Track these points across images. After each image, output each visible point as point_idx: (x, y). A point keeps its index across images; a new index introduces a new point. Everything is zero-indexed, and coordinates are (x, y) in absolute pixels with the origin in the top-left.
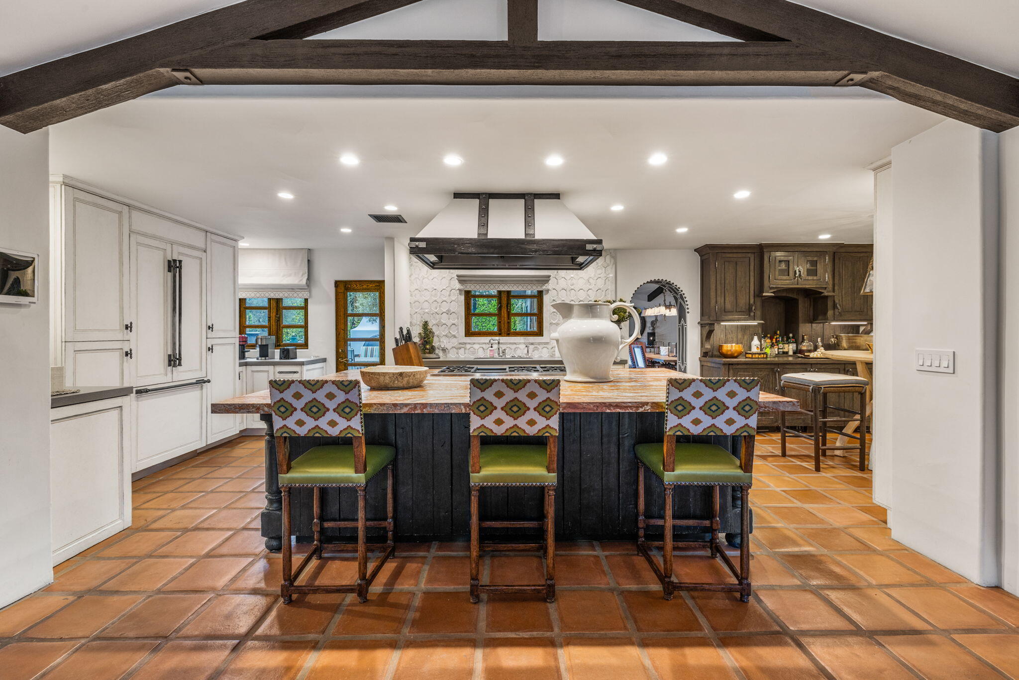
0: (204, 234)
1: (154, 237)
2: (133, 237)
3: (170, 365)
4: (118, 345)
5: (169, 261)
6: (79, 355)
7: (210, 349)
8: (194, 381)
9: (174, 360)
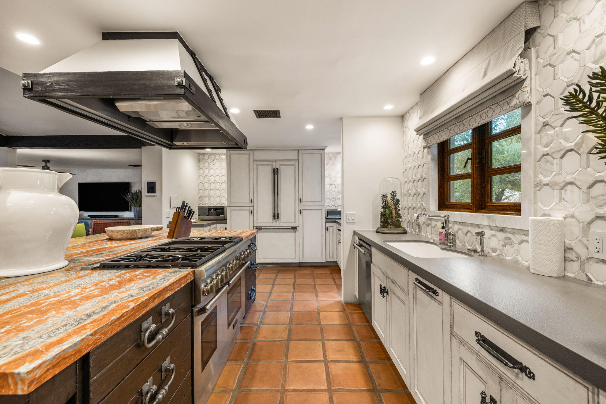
0: (297, 152)
1: (266, 161)
2: (255, 163)
3: (274, 218)
4: (248, 208)
5: (274, 169)
6: (232, 212)
7: (301, 212)
8: (290, 227)
9: (276, 216)
